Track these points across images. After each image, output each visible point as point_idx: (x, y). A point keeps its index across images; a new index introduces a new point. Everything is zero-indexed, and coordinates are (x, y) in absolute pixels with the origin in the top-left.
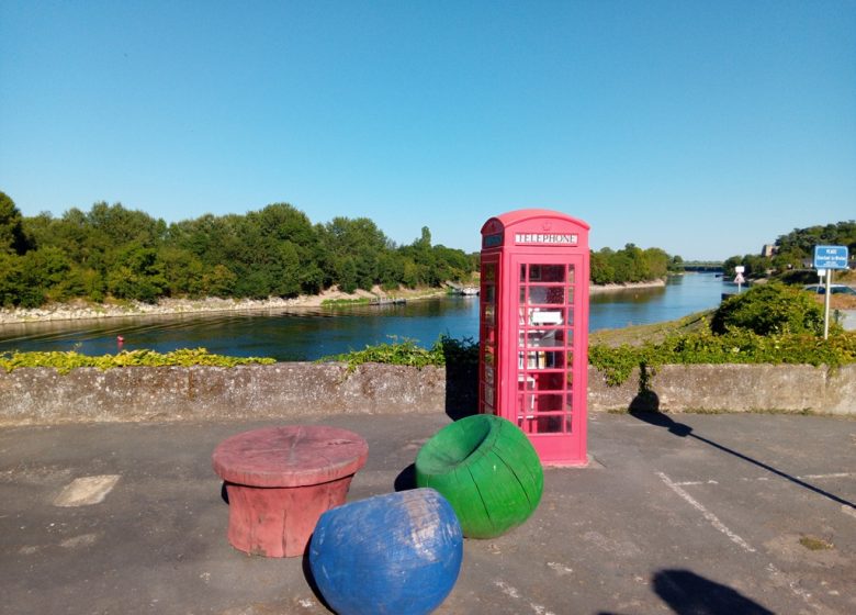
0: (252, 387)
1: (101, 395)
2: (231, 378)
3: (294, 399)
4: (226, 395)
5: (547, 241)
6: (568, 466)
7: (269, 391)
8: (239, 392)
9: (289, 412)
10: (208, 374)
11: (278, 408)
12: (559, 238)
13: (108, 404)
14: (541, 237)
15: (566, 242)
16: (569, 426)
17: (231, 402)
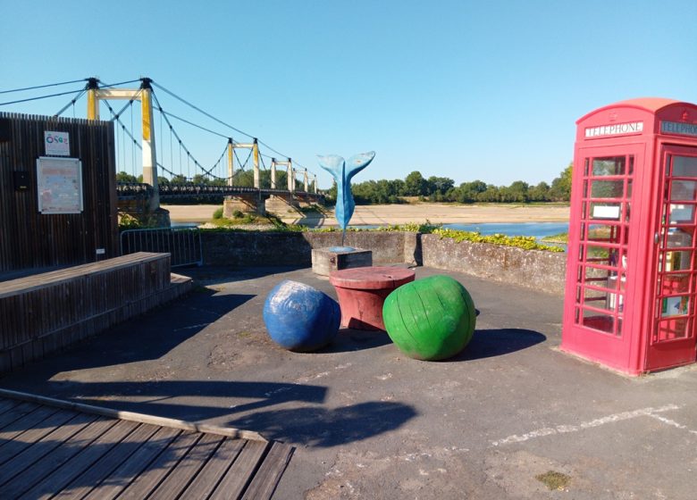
0: (536, 266)
1: (471, 259)
2: (525, 257)
3: (558, 280)
4: (521, 269)
5: (613, 132)
6: (611, 369)
7: (544, 271)
8: (528, 269)
9: (555, 290)
10: (515, 252)
11: (548, 285)
12: (625, 127)
13: (473, 263)
14: (608, 128)
15: (631, 131)
16: (619, 329)
17: (524, 275)
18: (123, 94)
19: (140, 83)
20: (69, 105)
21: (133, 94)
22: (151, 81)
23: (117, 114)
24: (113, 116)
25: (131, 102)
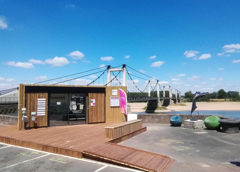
18: (117, 70)
19: (122, 66)
20: (102, 74)
21: (120, 69)
22: (126, 65)
23: (116, 76)
24: (114, 77)
25: (120, 72)
